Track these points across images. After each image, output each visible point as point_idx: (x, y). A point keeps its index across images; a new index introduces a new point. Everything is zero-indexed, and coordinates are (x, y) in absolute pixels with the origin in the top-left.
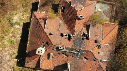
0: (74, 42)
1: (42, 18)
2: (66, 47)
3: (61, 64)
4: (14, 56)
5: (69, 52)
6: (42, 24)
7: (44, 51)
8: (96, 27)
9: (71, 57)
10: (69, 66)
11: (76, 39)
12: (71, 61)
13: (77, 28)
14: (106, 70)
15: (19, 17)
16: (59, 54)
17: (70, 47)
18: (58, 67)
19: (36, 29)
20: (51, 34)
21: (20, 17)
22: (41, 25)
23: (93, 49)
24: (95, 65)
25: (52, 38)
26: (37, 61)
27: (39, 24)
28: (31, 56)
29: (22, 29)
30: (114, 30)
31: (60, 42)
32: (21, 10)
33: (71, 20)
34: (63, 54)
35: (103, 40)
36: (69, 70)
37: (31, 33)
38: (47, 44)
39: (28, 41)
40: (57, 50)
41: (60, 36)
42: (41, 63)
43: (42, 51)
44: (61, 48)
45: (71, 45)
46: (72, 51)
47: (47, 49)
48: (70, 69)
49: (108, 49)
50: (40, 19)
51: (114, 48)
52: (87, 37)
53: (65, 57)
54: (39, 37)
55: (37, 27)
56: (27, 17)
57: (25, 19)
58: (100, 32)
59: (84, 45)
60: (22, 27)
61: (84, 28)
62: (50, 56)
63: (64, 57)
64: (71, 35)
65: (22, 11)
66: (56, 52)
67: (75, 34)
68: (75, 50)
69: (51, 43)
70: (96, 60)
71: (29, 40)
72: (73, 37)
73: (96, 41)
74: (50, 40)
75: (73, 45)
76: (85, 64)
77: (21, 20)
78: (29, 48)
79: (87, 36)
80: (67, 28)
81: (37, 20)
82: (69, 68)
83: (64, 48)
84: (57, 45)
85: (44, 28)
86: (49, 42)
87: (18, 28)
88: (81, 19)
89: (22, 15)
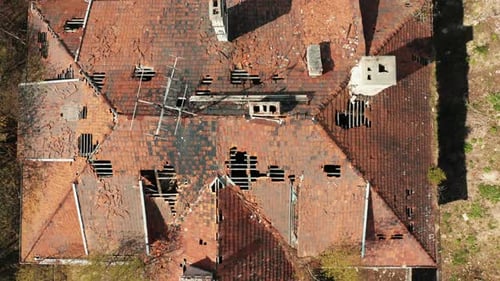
0: (210, 148)
1: (388, 243)
2: (248, 116)
3: (259, 29)
4: (480, 38)
5: (228, 94)
6: (382, 212)
7: (352, 77)
8: (116, 237)
9: (215, 69)
10: (219, 25)
11: (203, 163)
12: (213, 51)
13: (208, 222)
14: (45, 41)
15: (489, 225)
16: (274, 78)
17: (228, 123)
18: (272, 16)
19: (411, 184)
20: (332, 170)
21: (485, 225)
22: (389, 205)
23: (112, 128)
24: (97, 55)
25: (326, 153)
26: (377, 28)
27: (401, 209)
28: (409, 46)
29: (468, 168)
30: (36, 234)
31: (278, 138)
32: (484, 256)
33: (241, 255)
34: (257, 82)
35: (72, 178)
36: (215, 4)
37: (429, 158)
38: (342, 116)
39: (436, 116)
40: (291, 93)
41: (288, 168)
42: (360, 20)
43: (369, 78)
44: (273, 109)
45: (221, 128)
46: (215, 103)
47: (339, 92)
48: (211, 8)
49: (46, 139)
50: (398, 237)
51: (20, 147)
52: (153, 179)
53: (245, 65)
54: (390, 143)
55: (407, 191)
56: (451, 231)
57: (461, 216)
58: (94, 215)
59: (160, 143)
60: (469, 177)
61: (177, 222)
62: (320, 60)
63: (248, 69)
64: (229, 180)
65: (479, 251)
66: (290, 84)
67: (213, 187)
68: (198, 111)
69: (325, 128)
70: (92, 78)
71: (434, 125)
72: (221, 171)
73: (103, 169)
74: (334, 139)
75: (214, 134)
76: (143, 50)
77: (480, 212)
78: (428, 82)
79: (156, 188)
80: (254, 209)
81: (410, 229)
82: (215, 12)
83: (256, 109)
84: (292, 121)
85: (374, 194)
86: (339, 128)
87: (488, 169)
88: (194, 265)
89: (476, 233)
